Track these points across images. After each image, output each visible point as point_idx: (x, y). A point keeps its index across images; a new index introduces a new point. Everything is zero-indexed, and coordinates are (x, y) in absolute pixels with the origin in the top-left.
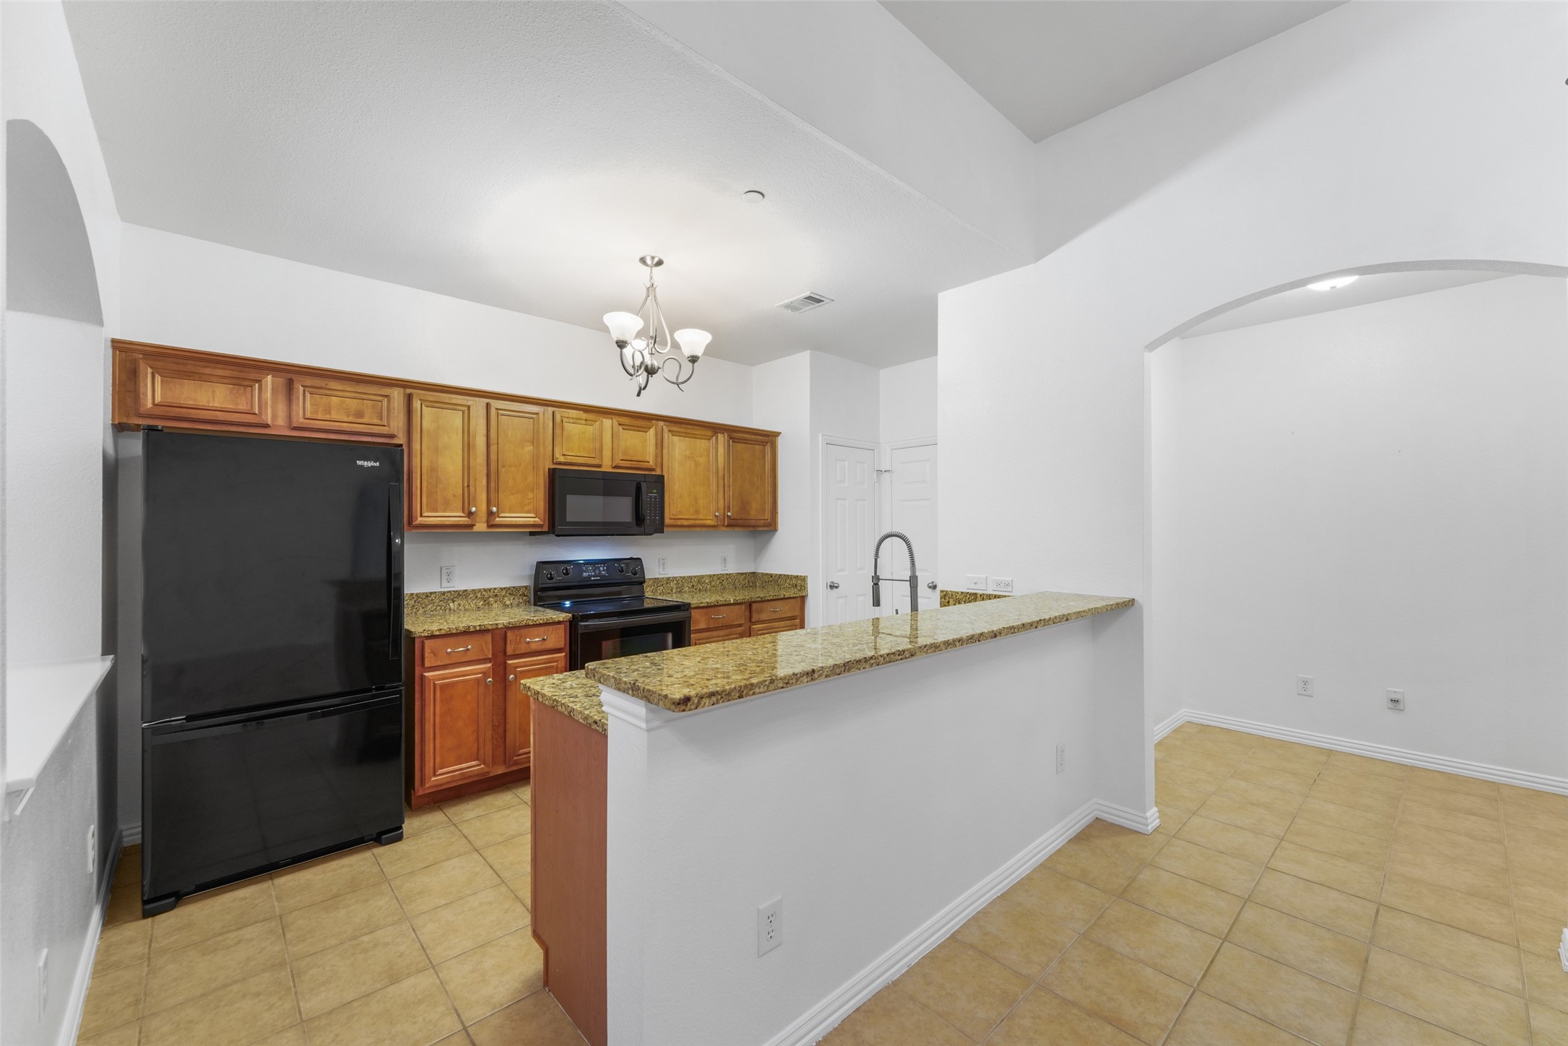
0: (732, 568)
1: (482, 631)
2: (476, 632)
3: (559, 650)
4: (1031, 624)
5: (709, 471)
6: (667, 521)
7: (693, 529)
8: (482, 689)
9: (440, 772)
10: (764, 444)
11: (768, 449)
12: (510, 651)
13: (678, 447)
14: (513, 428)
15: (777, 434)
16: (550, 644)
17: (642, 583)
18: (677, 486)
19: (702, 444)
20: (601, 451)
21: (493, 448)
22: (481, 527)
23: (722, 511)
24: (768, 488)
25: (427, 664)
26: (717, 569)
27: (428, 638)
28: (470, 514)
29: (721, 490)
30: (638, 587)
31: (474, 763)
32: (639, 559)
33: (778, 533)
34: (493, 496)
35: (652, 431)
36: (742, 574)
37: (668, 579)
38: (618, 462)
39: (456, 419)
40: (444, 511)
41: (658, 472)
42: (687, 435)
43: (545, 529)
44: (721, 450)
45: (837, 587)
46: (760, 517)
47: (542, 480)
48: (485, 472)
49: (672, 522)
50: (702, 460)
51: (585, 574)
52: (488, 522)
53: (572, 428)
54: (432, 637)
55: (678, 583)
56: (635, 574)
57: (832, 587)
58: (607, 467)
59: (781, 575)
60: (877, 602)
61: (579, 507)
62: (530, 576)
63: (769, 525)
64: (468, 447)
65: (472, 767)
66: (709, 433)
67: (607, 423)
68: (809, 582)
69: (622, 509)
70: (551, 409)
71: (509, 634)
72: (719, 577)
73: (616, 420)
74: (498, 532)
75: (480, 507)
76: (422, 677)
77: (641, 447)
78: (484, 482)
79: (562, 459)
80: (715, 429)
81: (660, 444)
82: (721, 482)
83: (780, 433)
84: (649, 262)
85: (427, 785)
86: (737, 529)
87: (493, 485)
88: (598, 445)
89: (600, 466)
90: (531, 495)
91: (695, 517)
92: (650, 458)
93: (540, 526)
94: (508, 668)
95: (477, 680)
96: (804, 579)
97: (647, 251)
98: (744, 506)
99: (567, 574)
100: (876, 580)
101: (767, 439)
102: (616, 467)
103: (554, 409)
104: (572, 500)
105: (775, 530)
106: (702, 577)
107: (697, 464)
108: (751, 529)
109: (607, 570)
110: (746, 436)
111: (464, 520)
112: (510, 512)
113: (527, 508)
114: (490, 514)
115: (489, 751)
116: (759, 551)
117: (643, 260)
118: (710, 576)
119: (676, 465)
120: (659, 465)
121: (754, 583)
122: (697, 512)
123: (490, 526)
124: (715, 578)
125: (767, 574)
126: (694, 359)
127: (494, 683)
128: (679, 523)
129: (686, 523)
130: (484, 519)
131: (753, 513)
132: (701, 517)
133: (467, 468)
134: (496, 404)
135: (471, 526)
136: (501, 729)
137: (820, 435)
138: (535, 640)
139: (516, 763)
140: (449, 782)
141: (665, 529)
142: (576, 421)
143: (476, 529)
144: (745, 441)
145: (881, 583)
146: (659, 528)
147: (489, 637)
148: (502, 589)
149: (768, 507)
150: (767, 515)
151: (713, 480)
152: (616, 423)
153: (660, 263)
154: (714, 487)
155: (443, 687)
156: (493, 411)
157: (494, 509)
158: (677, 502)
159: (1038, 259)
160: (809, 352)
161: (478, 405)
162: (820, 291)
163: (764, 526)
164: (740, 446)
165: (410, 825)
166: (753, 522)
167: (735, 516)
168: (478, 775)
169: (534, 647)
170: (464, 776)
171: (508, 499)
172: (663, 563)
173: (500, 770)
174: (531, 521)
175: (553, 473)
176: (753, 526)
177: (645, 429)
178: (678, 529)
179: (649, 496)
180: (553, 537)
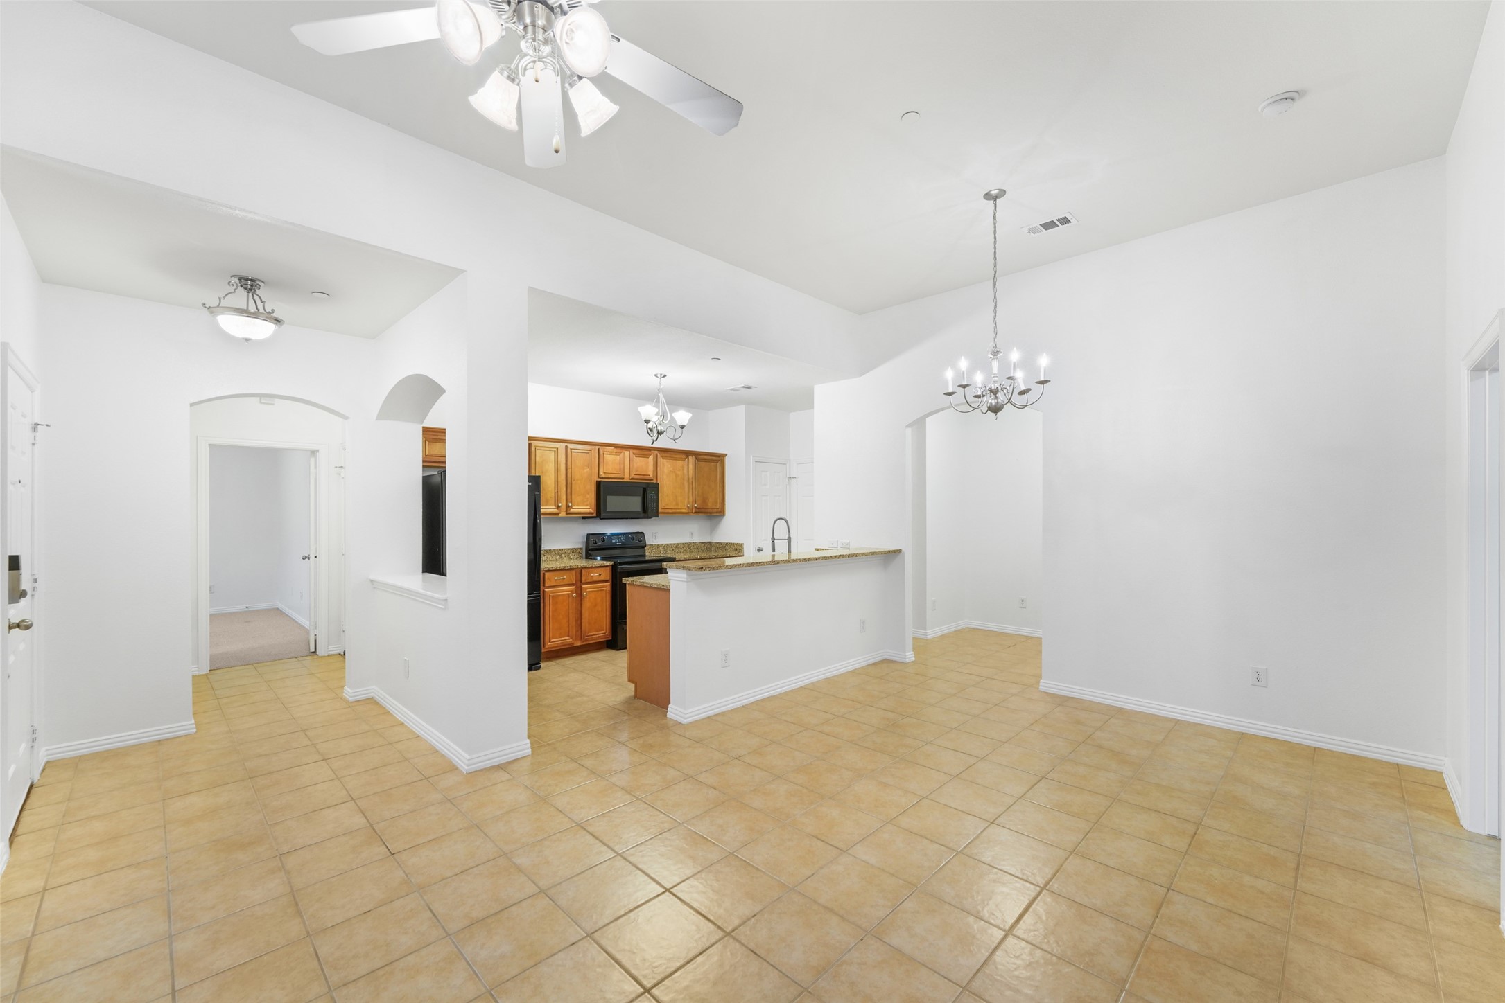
0: (697, 539)
1: (571, 569)
2: (568, 569)
3: (607, 581)
4: (836, 556)
5: (683, 479)
6: (660, 510)
7: (674, 514)
8: (570, 600)
9: (552, 640)
10: (717, 461)
11: (719, 464)
12: (583, 580)
13: (666, 466)
14: (579, 460)
15: (725, 455)
16: (602, 578)
17: (644, 547)
18: (665, 489)
19: (680, 463)
20: (624, 470)
21: (569, 471)
22: (563, 514)
23: (691, 504)
24: (719, 489)
25: (546, 585)
26: (687, 540)
27: (546, 571)
28: (558, 507)
29: (691, 490)
30: (642, 549)
31: (567, 638)
32: (642, 533)
33: (725, 517)
34: (569, 497)
35: (651, 457)
36: (703, 543)
37: (658, 545)
38: (632, 476)
39: (552, 456)
40: (546, 506)
41: (655, 482)
42: (671, 458)
43: (595, 515)
44: (691, 466)
45: (762, 550)
46: (714, 507)
47: (592, 488)
48: (565, 484)
49: (663, 511)
50: (679, 473)
51: (613, 541)
52: (566, 511)
53: (609, 458)
54: (549, 571)
55: (664, 548)
56: (640, 542)
57: (758, 550)
58: (626, 480)
59: (727, 543)
60: (774, 550)
61: (613, 503)
62: (583, 542)
63: (720, 512)
64: (557, 470)
65: (566, 640)
66: (684, 457)
67: (627, 453)
68: (745, 546)
69: (635, 503)
70: (598, 447)
71: (583, 571)
72: (689, 544)
73: (632, 451)
74: (572, 517)
75: (562, 504)
76: (544, 591)
77: (645, 467)
78: (565, 489)
79: (603, 475)
80: (687, 454)
81: (656, 464)
82: (691, 486)
83: (726, 455)
84: (659, 376)
85: (547, 647)
86: (700, 514)
87: (569, 491)
88: (622, 466)
89: (623, 479)
90: (588, 496)
91: (676, 507)
92: (650, 473)
93: (593, 513)
94: (583, 589)
95: (568, 594)
96: (741, 545)
97: (659, 372)
98: (705, 501)
99: (604, 541)
100: (773, 539)
101: (719, 459)
102: (631, 479)
103: (599, 447)
104: (609, 498)
105: (724, 515)
106: (678, 544)
107: (677, 476)
108: (709, 515)
109: (625, 540)
110: (706, 457)
111: (556, 511)
112: (577, 506)
113: (586, 504)
114: (568, 507)
115: (574, 633)
116: (713, 529)
117: (656, 375)
118: (683, 544)
119: (665, 477)
120: (655, 477)
121: (710, 548)
122: (677, 504)
123: (567, 514)
124: (686, 545)
125: (718, 543)
126: (682, 427)
127: (576, 597)
128: (667, 511)
129: (670, 511)
130: (565, 510)
131: (710, 505)
132: (679, 507)
133: (557, 482)
134: (570, 446)
135: (558, 514)
136: (579, 622)
137: (752, 457)
138: (595, 575)
139: (587, 640)
140: (556, 647)
141: (659, 515)
142: (611, 453)
143: (560, 515)
144: (705, 460)
145: (775, 541)
146: (656, 514)
147: (574, 572)
148: (568, 549)
149: (719, 501)
150: (719, 506)
151: (686, 485)
152: (631, 453)
153: (665, 376)
154: (687, 489)
155: (553, 596)
156: (569, 451)
157: (570, 504)
158: (666, 498)
159: (861, 376)
160: (744, 406)
161: (561, 446)
162: (750, 385)
163: (717, 513)
164: (702, 464)
165: (543, 664)
166: (711, 511)
167: (699, 507)
168: (569, 645)
169: (595, 579)
170: (563, 644)
171: (576, 498)
172: (655, 535)
173: (578, 643)
174: (588, 511)
175: (599, 484)
176: (710, 513)
177: (647, 456)
178: (666, 515)
179: (650, 495)
180: (598, 520)
